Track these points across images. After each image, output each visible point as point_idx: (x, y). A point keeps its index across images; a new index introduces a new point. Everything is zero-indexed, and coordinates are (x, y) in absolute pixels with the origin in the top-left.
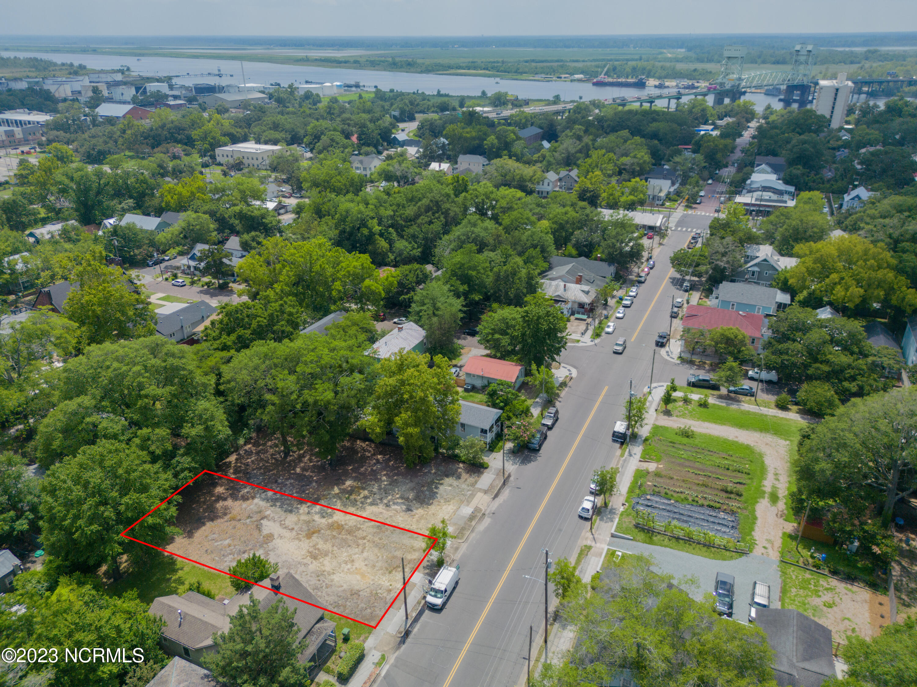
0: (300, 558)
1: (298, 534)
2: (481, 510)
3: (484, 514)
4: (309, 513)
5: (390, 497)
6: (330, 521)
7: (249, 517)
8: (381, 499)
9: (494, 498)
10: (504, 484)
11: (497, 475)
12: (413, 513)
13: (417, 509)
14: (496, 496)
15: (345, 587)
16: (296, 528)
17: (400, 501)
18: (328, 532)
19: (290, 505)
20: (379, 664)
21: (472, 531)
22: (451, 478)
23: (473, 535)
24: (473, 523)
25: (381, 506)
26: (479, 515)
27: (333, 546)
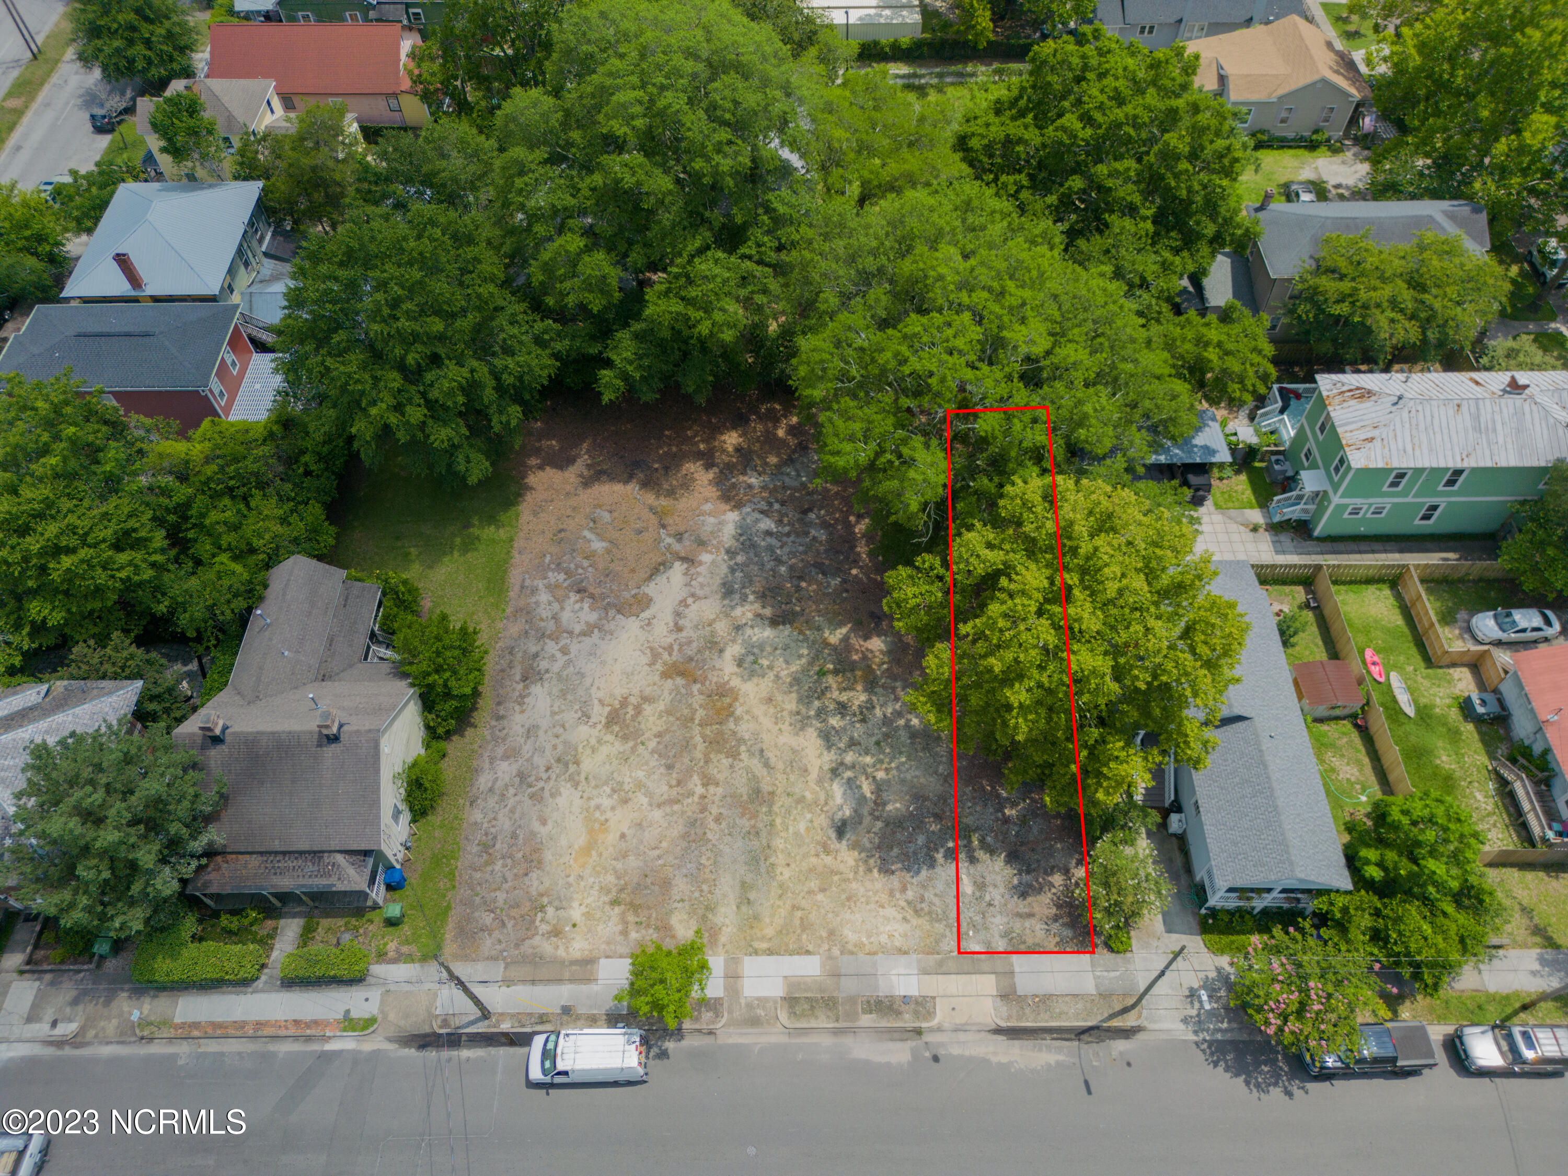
0: (600, 694)
1: (669, 649)
2: (931, 1014)
3: (918, 1032)
4: (738, 628)
5: (868, 760)
6: (735, 682)
7: (679, 537)
8: (853, 743)
9: (998, 1031)
10: (1081, 1033)
11: (1105, 996)
12: (834, 845)
13: (854, 846)
14: (1013, 1033)
15: (544, 831)
16: (687, 633)
17: (867, 788)
18: (698, 700)
19: (749, 580)
20: (350, 1023)
21: (837, 1032)
22: (1009, 871)
23: (826, 1041)
24: (866, 1020)
25: (828, 758)
26: (908, 1021)
27: (659, 735)
